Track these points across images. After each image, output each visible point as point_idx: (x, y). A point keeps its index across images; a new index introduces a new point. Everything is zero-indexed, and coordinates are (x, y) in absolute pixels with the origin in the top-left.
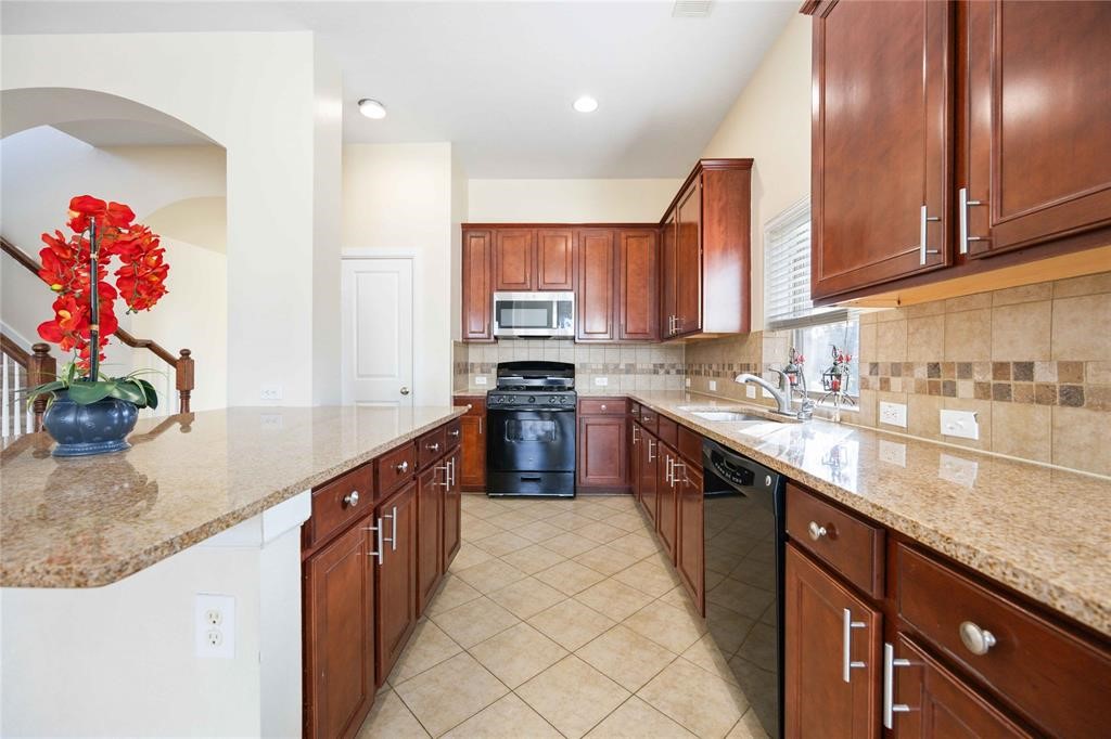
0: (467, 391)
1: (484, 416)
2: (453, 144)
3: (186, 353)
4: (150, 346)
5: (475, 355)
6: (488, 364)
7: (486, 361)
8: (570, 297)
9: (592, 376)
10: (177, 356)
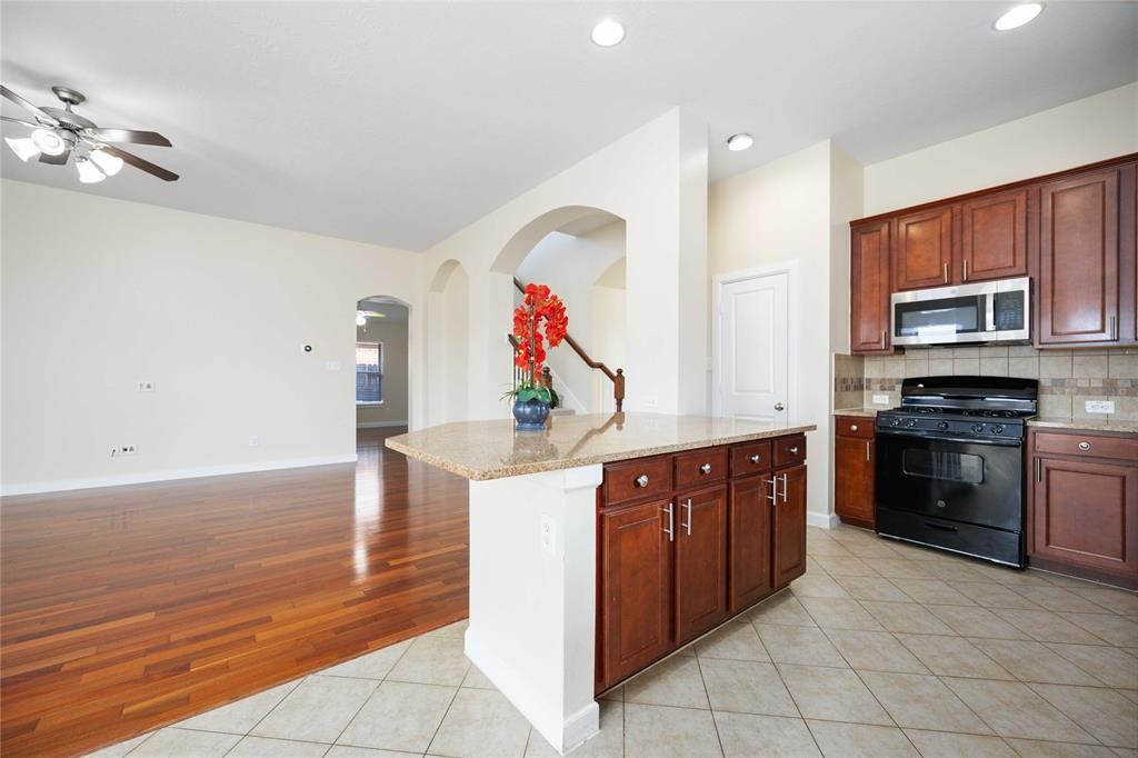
0: (862, 410)
1: (873, 440)
2: (832, 141)
3: (620, 371)
4: (601, 366)
5: (872, 370)
6: (890, 380)
7: (888, 377)
8: (1022, 284)
9: (1077, 398)
10: (615, 374)
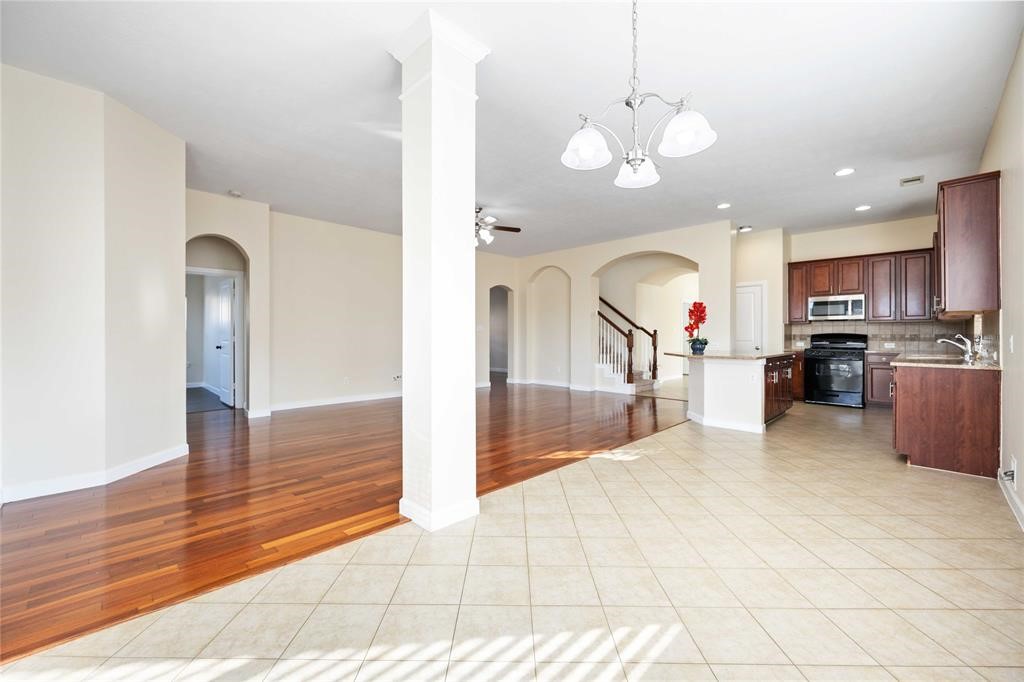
0: (791, 349)
1: (803, 362)
2: (783, 229)
3: (655, 331)
4: (642, 329)
5: (796, 330)
6: (804, 335)
8: (861, 297)
9: (881, 341)
10: (652, 333)
